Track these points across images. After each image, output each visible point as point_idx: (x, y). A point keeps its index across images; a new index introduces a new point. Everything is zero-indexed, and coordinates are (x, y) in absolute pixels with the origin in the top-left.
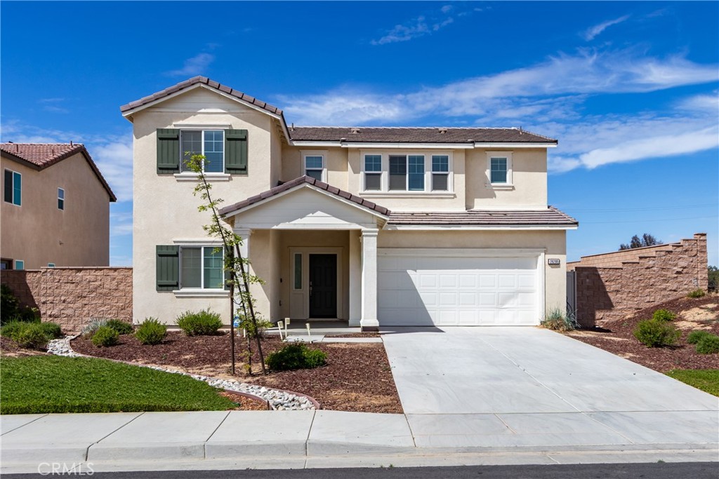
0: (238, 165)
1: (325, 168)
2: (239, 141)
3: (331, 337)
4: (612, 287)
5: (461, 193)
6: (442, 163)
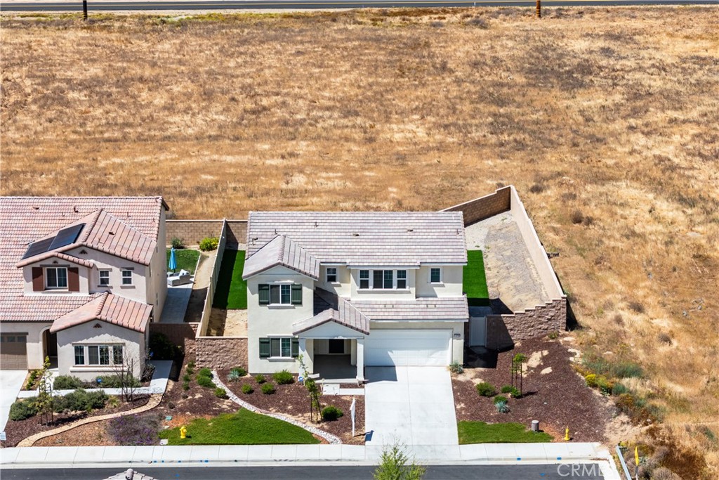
0: (298, 301)
1: (338, 274)
2: (298, 289)
3: (343, 386)
4: (509, 327)
5: (413, 290)
6: (402, 274)
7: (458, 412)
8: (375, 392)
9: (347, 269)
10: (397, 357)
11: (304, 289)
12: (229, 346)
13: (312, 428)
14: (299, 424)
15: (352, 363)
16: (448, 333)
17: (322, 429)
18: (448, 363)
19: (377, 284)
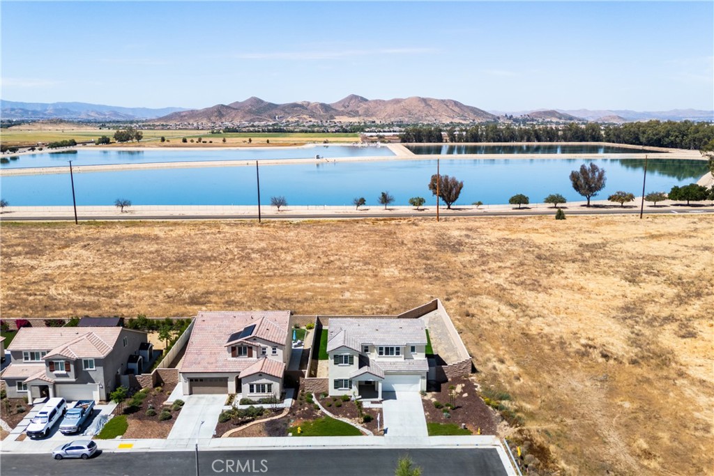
0: (352, 362)
1: (369, 349)
2: (352, 358)
3: (372, 402)
4: (445, 371)
5: (403, 356)
6: (398, 349)
7: (426, 417)
8: (387, 405)
9: (373, 346)
10: (396, 387)
11: (355, 357)
12: (320, 382)
13: (359, 427)
14: (353, 424)
15: (376, 389)
16: (419, 376)
17: (363, 427)
18: (420, 390)
19: (387, 353)
